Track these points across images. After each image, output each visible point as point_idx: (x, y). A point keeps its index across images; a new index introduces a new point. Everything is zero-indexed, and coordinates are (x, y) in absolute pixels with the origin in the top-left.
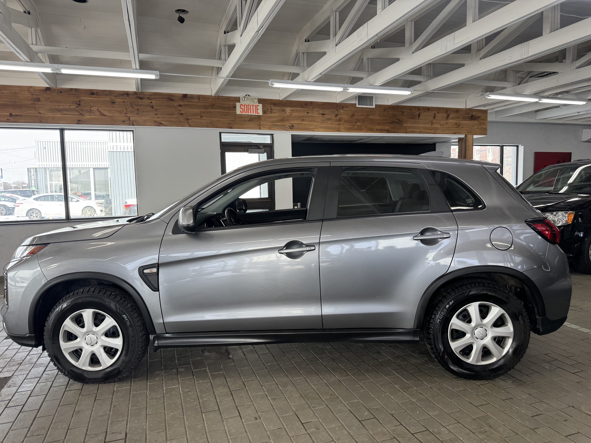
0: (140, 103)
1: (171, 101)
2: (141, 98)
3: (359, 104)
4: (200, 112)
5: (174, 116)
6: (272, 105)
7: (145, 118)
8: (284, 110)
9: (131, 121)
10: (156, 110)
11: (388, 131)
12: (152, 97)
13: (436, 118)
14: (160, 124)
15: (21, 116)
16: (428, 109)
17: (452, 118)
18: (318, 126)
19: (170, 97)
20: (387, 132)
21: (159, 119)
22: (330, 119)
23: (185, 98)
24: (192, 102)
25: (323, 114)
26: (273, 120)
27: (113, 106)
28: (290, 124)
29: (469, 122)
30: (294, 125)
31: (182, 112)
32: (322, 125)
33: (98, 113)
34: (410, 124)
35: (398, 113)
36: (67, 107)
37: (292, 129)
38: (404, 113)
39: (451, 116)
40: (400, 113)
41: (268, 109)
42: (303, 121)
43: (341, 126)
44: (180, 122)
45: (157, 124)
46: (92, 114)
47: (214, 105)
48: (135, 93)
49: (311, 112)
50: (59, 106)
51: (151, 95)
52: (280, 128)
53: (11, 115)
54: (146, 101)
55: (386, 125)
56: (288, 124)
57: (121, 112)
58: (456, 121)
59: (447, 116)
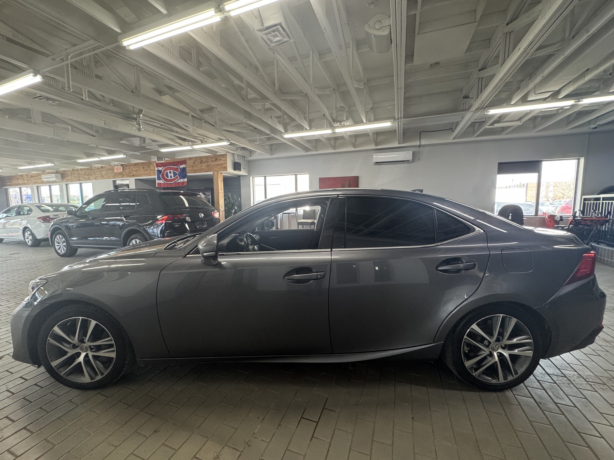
1: (98, 169)
2: (92, 170)
3: (157, 161)
4: (106, 173)
6: (126, 167)
8: (130, 168)
9: (90, 179)
10: (95, 174)
13: (195, 164)
17: (204, 162)
22: (147, 170)
23: (101, 168)
24: (104, 169)
25: (144, 168)
26: (127, 173)
28: (133, 174)
29: (215, 163)
31: (102, 174)
32: (144, 174)
39: (203, 161)
47: (109, 169)
48: (90, 168)
53: (67, 180)
54: (93, 171)
58: (206, 164)
59: (201, 161)
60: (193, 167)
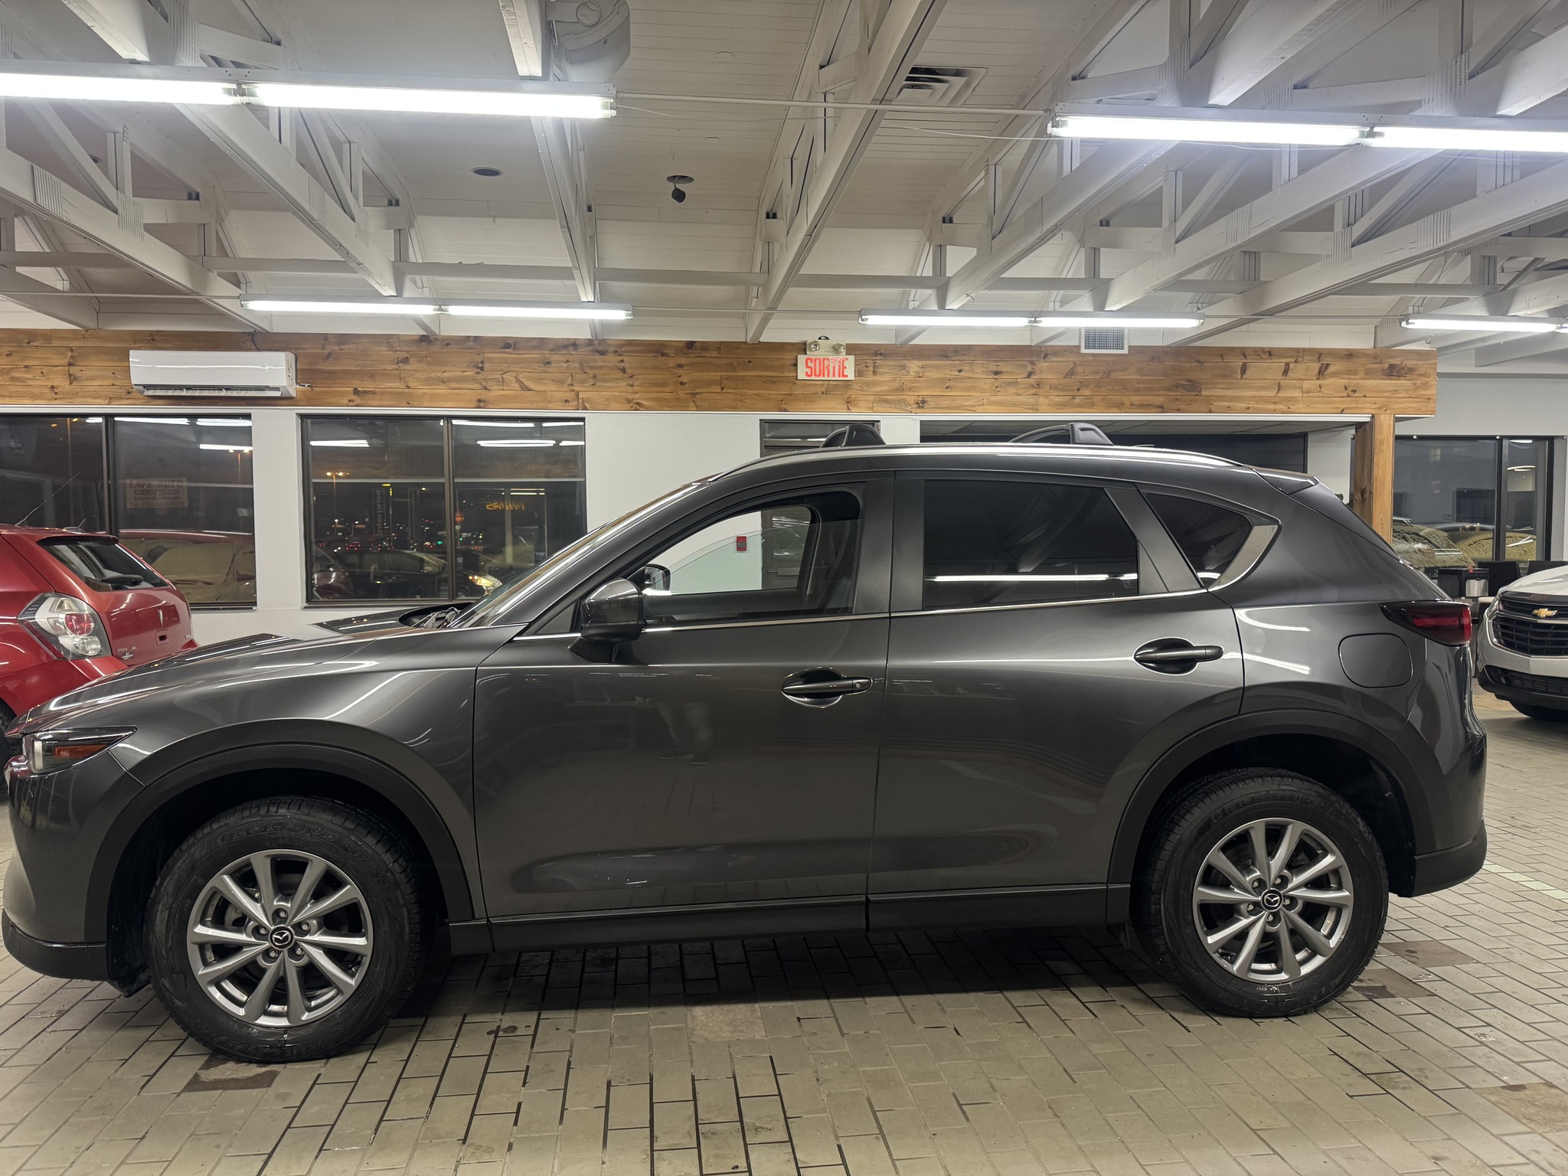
0: (600, 364)
1: (662, 356)
2: (602, 353)
3: (1087, 347)
4: (719, 378)
5: (667, 389)
6: (878, 358)
7: (609, 393)
8: (904, 367)
9: (580, 401)
10: (632, 376)
11: (1162, 409)
12: (623, 349)
13: (1289, 374)
14: (638, 406)
15: (374, 393)
16: (1270, 353)
17: (1336, 374)
18: (985, 401)
19: (659, 349)
20: (1160, 410)
21: (636, 396)
22: (1015, 383)
23: (690, 349)
24: (705, 357)
25: (996, 373)
26: (878, 389)
27: (548, 369)
28: (919, 396)
29: (1383, 381)
30: (926, 399)
31: (684, 379)
32: (993, 398)
33: (516, 386)
34: (1220, 390)
35: (1189, 365)
36: (458, 374)
37: (922, 407)
38: (1205, 364)
39: (1331, 369)
40: (1193, 364)
41: (867, 367)
42: (949, 389)
43: (1041, 399)
44: (678, 399)
45: (632, 404)
46: (505, 388)
47: (749, 362)
48: (590, 342)
49: (967, 368)
50: (444, 372)
51: (623, 345)
52: (893, 406)
53: (356, 391)
54: (612, 360)
55: (1157, 393)
56: (911, 397)
57: (561, 382)
58: (1346, 381)
59: (1321, 368)
60: (1280, 388)
